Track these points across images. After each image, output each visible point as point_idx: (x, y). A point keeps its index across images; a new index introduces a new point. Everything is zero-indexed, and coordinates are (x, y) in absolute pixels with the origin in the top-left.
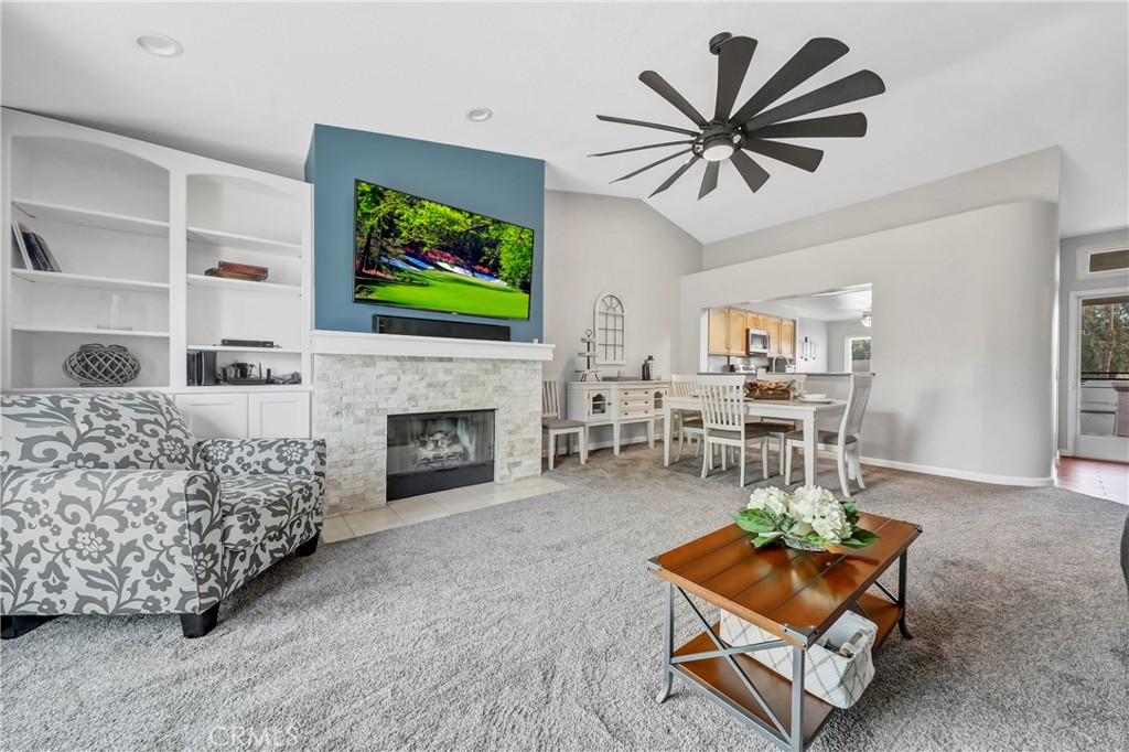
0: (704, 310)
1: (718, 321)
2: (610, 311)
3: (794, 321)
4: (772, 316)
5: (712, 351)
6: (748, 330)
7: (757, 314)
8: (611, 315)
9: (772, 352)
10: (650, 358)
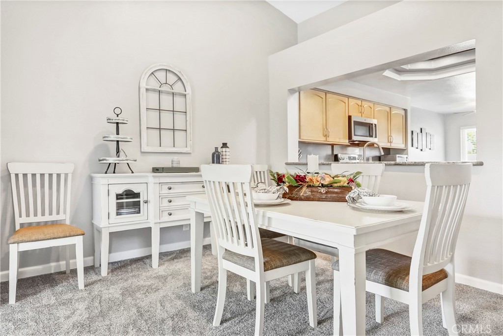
0: (292, 91)
1: (312, 106)
2: (165, 88)
3: (405, 110)
4: (378, 104)
5: (306, 138)
6: (350, 118)
7: (362, 100)
8: (168, 93)
9: (380, 140)
10: (225, 145)
